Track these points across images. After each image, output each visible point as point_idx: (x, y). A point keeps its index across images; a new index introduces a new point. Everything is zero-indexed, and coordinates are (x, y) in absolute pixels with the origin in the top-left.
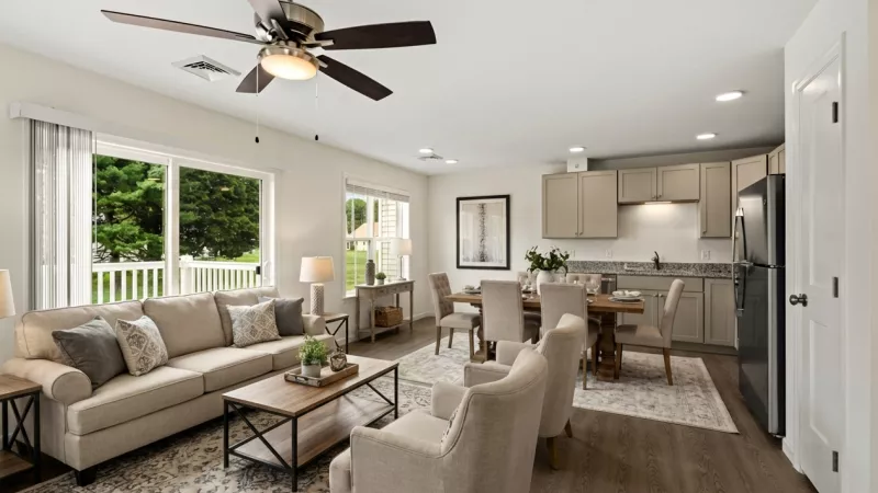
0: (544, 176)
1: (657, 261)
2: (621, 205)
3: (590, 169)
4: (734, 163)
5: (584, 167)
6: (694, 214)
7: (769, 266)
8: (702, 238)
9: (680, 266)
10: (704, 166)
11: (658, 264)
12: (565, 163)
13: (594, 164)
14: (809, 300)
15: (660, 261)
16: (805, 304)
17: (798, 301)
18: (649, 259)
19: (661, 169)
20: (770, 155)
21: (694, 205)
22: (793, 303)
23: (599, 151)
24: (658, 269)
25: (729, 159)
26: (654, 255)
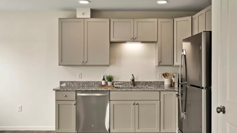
0: (59, 19)
1: (133, 80)
2: (111, 43)
3: (92, 16)
4: (176, 20)
5: (88, 15)
6: (154, 50)
7: (203, 88)
8: (158, 65)
9: (146, 83)
10: (160, 20)
11: (134, 83)
12: (76, 11)
13: (94, 13)
14: (226, 110)
15: (135, 81)
16: (224, 112)
17: (221, 111)
18: (129, 80)
19: (136, 20)
20: (194, 17)
21: (154, 44)
22: (218, 112)
23: (98, 5)
24: (134, 85)
25: (173, 18)
26: (132, 77)
